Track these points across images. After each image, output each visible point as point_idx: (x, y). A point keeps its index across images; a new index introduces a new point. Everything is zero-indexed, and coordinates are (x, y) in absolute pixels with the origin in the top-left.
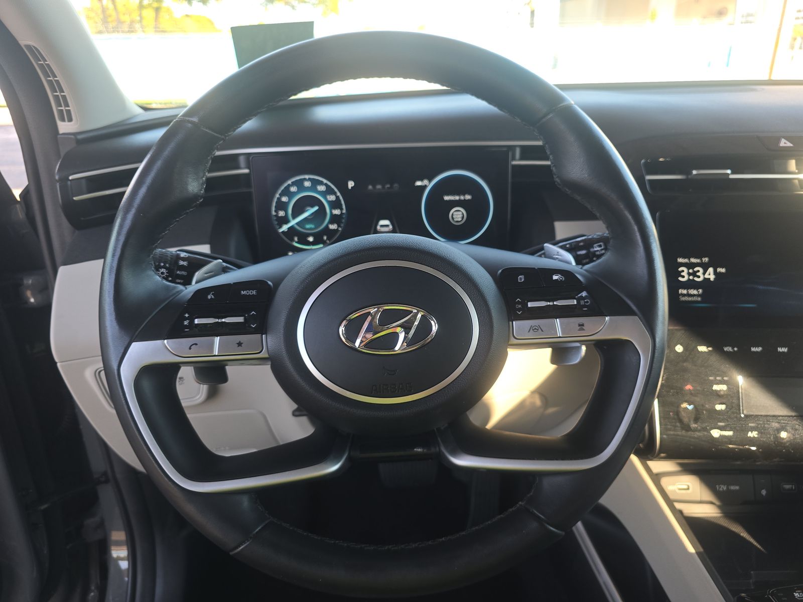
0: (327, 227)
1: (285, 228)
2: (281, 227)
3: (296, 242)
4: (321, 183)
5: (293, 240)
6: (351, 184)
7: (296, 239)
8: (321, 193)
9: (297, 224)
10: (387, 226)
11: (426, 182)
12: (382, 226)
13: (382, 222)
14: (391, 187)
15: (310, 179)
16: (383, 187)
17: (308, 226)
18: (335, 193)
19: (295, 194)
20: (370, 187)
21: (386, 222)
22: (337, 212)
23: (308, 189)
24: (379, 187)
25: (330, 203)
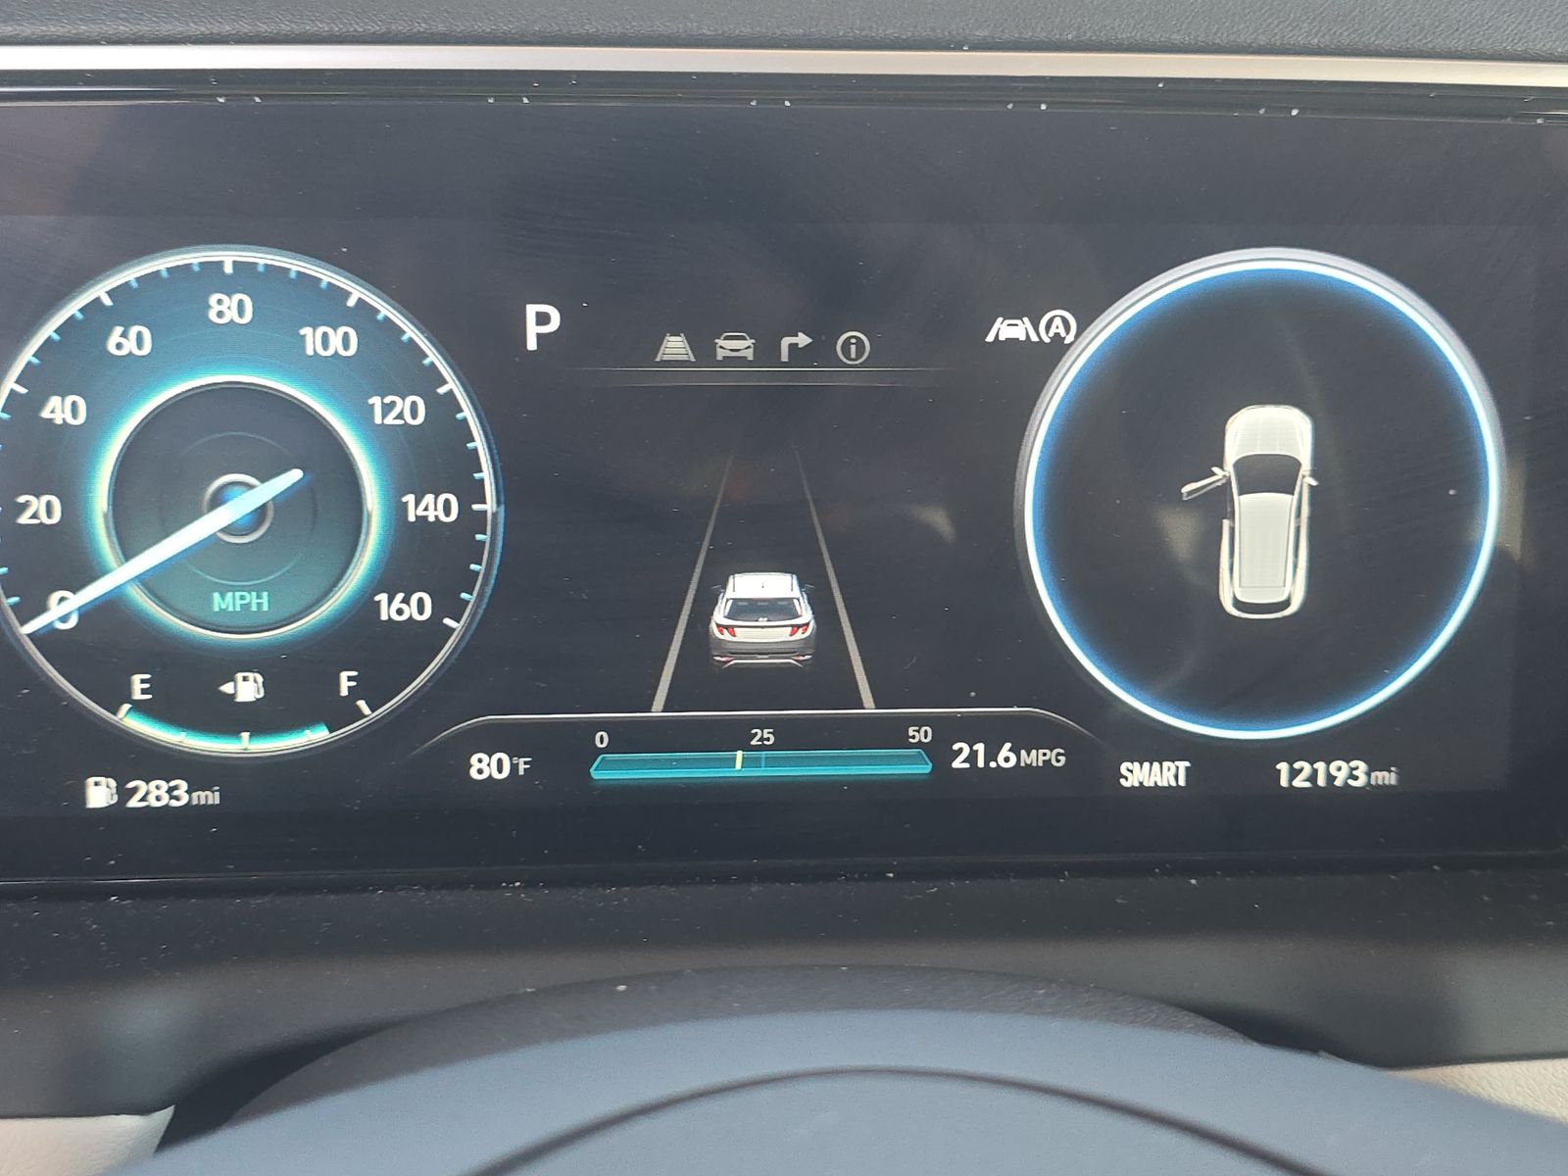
0: (364, 607)
1: (63, 609)
2: (33, 607)
3: (139, 707)
4: (330, 308)
5: (118, 693)
6: (539, 322)
7: (138, 684)
8: (324, 371)
9: (144, 581)
10: (779, 609)
11: (1058, 322)
12: (747, 609)
13: (746, 585)
14: (821, 351)
15: (245, 278)
16: (767, 350)
17: (225, 603)
18: (426, 382)
19: (136, 373)
20: (675, 346)
21: (779, 585)
22: (435, 508)
23: (229, 342)
24: (735, 346)
25: (390, 442)
